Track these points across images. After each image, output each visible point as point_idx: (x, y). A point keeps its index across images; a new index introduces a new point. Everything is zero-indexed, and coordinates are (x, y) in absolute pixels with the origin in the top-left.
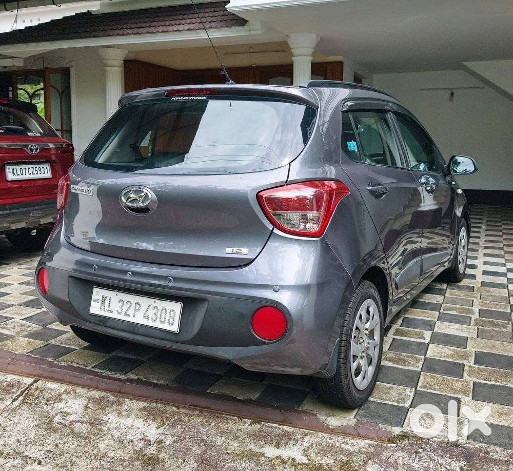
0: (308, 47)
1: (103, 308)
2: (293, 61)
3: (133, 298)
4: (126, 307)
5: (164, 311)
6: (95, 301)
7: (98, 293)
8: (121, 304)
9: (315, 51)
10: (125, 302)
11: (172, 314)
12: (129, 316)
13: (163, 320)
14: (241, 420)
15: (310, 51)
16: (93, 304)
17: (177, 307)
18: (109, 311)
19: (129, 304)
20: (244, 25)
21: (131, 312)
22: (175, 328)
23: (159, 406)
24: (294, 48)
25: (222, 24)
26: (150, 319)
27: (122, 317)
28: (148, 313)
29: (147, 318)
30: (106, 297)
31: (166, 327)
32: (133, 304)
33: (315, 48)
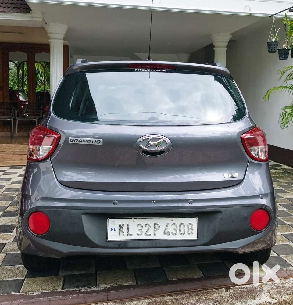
0: (61, 34)
1: (121, 234)
2: (49, 43)
3: (152, 221)
4: (145, 229)
5: (182, 226)
6: (112, 229)
7: (113, 223)
8: (140, 227)
9: (65, 36)
10: (144, 226)
11: (190, 227)
12: (150, 235)
13: (182, 232)
14: (219, 290)
15: (62, 36)
16: (110, 233)
17: (193, 221)
18: (128, 235)
19: (148, 226)
20: (29, 12)
21: (151, 232)
22: (194, 236)
23: (157, 299)
24: (50, 33)
25: (14, 10)
26: (170, 233)
27: (143, 237)
28: (168, 230)
29: (168, 234)
30: (123, 225)
31: (186, 237)
32: (152, 226)
33: (65, 35)
